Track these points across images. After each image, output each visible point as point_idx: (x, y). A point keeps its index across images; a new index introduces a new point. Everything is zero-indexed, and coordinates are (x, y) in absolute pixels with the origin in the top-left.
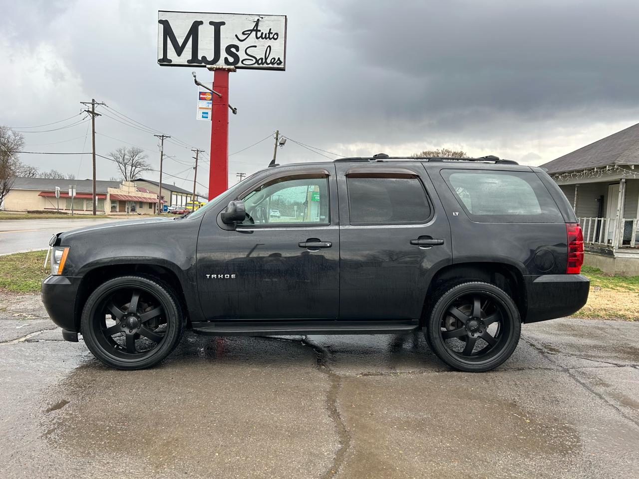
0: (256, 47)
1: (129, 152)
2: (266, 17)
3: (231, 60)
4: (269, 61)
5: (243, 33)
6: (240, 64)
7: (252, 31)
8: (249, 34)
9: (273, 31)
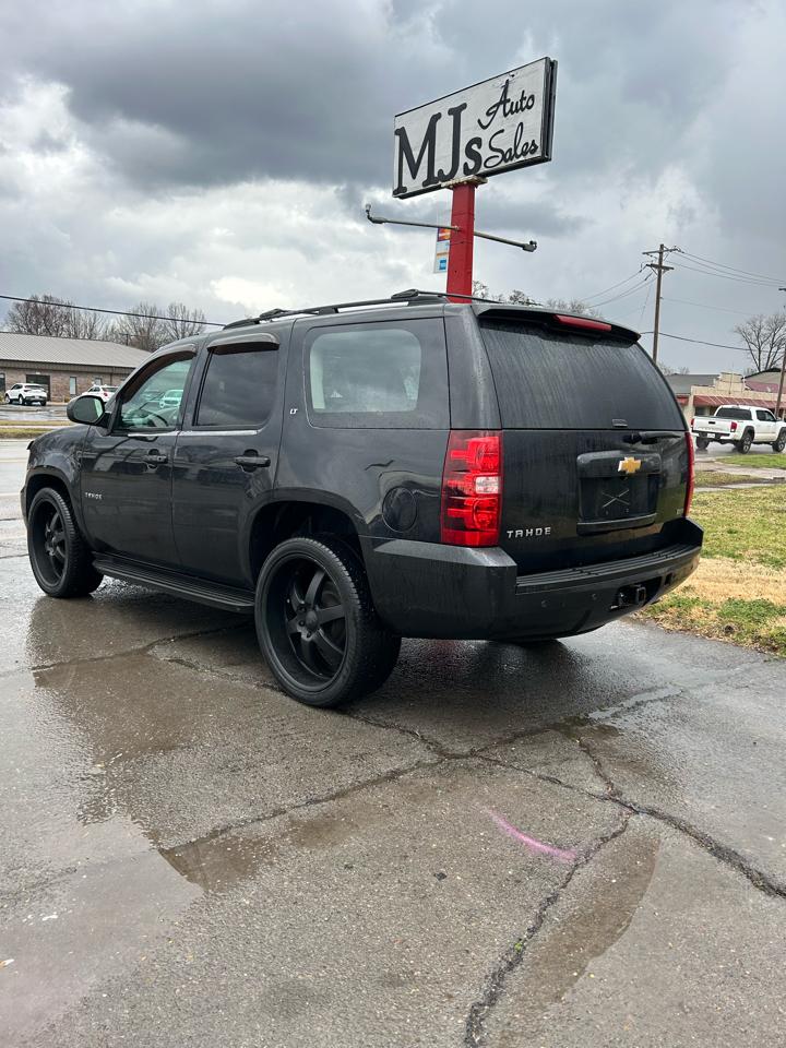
0: (502, 131)
1: (768, 323)
2: (519, 71)
3: (471, 165)
4: (519, 152)
5: (488, 114)
6: (483, 169)
7: (497, 105)
8: (495, 112)
9: (527, 95)
